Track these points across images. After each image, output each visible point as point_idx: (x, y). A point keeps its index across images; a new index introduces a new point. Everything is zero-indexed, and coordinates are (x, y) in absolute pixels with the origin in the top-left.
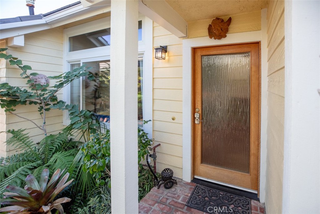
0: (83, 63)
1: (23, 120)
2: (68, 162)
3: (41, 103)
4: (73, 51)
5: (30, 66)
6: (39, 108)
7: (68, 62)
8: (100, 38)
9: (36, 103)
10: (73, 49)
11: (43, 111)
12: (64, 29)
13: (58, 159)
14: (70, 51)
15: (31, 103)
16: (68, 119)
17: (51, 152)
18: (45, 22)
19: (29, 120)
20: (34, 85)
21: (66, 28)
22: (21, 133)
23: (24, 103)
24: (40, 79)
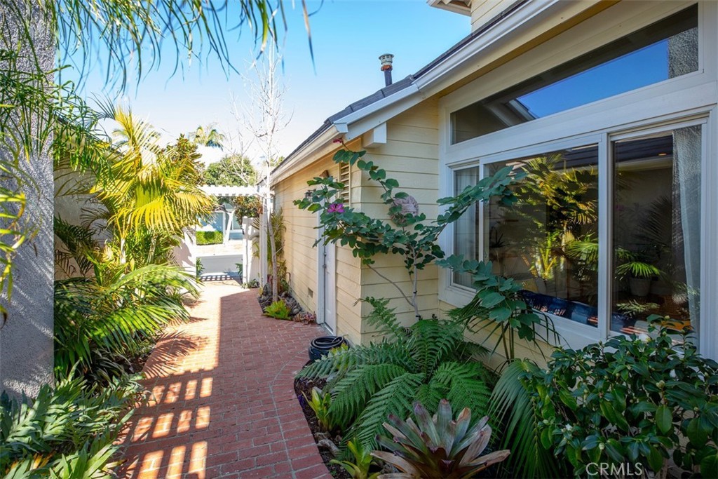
0: (485, 165)
1: (382, 280)
2: (475, 393)
3: (408, 253)
4: (457, 142)
5: (396, 181)
6: (406, 262)
7: (449, 167)
8: (513, 103)
9: (401, 251)
10: (457, 138)
11: (414, 268)
12: (441, 97)
13: (453, 379)
14: (453, 143)
15: (395, 250)
16: (449, 289)
17: (434, 357)
18: (417, 90)
19: (391, 282)
20: (400, 217)
21: (444, 96)
22: (385, 307)
23: (385, 250)
24: (406, 205)
